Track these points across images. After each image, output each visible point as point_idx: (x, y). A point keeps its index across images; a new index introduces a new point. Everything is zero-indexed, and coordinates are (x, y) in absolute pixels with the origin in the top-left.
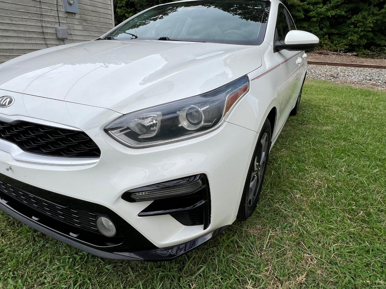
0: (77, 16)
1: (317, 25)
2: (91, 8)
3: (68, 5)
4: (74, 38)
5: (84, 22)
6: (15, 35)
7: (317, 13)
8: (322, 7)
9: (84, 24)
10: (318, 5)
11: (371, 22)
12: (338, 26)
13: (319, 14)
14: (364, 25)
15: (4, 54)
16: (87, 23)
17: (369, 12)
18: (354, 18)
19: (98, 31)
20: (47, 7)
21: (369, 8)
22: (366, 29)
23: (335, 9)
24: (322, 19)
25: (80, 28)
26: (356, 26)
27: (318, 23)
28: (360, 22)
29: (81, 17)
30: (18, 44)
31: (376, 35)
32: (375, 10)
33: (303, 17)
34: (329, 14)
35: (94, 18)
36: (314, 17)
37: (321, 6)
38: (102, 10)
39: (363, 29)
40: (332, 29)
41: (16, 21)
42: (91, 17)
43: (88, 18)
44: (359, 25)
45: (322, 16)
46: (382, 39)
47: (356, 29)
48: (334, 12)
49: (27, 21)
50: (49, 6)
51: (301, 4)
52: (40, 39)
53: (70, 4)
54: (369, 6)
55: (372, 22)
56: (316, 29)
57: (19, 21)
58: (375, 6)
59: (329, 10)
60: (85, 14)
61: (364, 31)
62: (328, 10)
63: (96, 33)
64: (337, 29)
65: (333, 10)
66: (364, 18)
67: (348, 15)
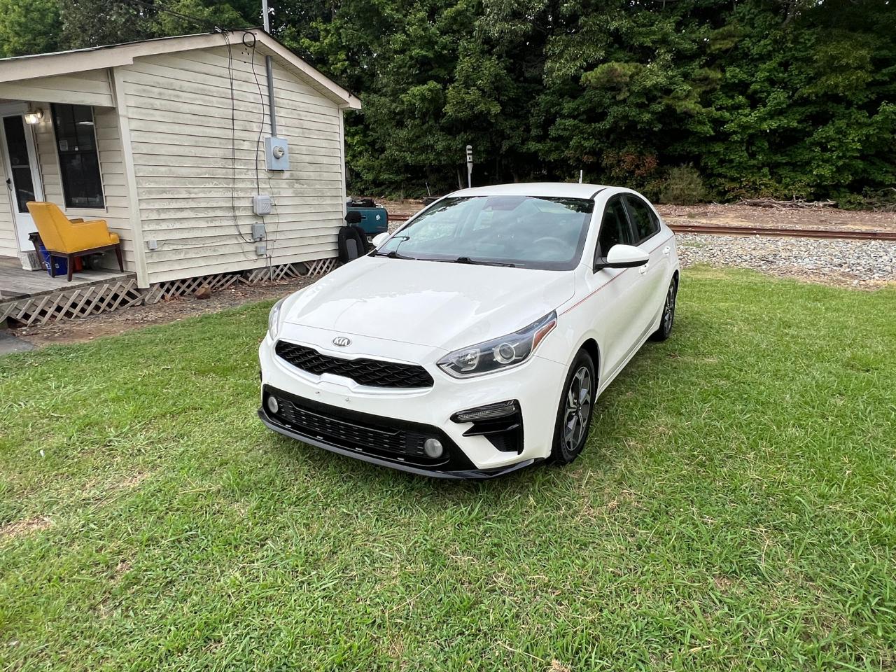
0: (286, 175)
1: (744, 148)
2: (307, 159)
3: (273, 158)
4: (280, 211)
5: (297, 183)
6: (192, 215)
7: (740, 126)
8: (750, 114)
9: (297, 186)
10: (740, 111)
11: (856, 139)
12: (788, 149)
13: (744, 127)
14: (840, 146)
15: (175, 247)
16: (300, 184)
17: (849, 121)
18: (820, 133)
19: (319, 194)
20: (241, 165)
21: (847, 112)
22: (849, 154)
23: (776, 118)
24: (751, 136)
25: (290, 192)
26: (824, 149)
27: (745, 144)
28: (833, 140)
29: (292, 175)
30: (195, 229)
31: (874, 164)
32: (862, 116)
33: (713, 133)
34: (765, 126)
35: (312, 174)
36: (735, 132)
37: (747, 111)
38: (325, 160)
39: (841, 154)
40: (775, 154)
41: (196, 194)
42: (307, 173)
43: (304, 175)
44: (832, 147)
45: (751, 131)
46: (887, 172)
47: (828, 154)
48: (775, 123)
49: (211, 192)
50: (245, 164)
51: (704, 110)
52: (228, 218)
53: (277, 158)
54: (847, 108)
55: (859, 140)
56: (741, 156)
57: (201, 192)
58: (860, 108)
59: (765, 120)
60: (299, 169)
61: (844, 156)
62: (762, 119)
63: (314, 199)
64: (787, 155)
65: (772, 118)
66: (839, 131)
67: (805, 128)
